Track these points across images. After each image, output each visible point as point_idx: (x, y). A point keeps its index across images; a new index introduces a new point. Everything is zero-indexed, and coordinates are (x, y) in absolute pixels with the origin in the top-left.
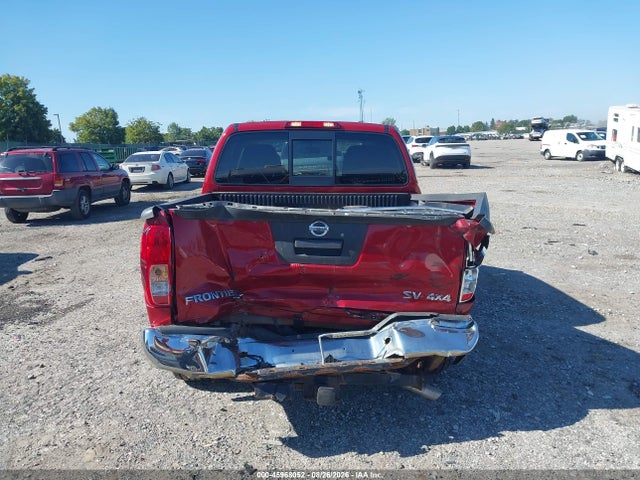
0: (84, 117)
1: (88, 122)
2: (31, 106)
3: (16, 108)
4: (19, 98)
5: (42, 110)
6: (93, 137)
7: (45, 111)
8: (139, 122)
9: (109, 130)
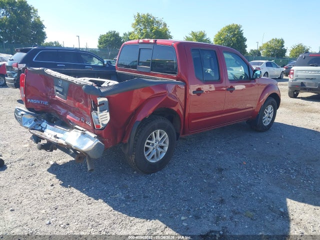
0: (267, 44)
1: (268, 46)
2: (239, 38)
3: (233, 39)
4: (236, 34)
5: (245, 40)
6: (268, 53)
7: (246, 40)
8: (298, 46)
9: (278, 50)
